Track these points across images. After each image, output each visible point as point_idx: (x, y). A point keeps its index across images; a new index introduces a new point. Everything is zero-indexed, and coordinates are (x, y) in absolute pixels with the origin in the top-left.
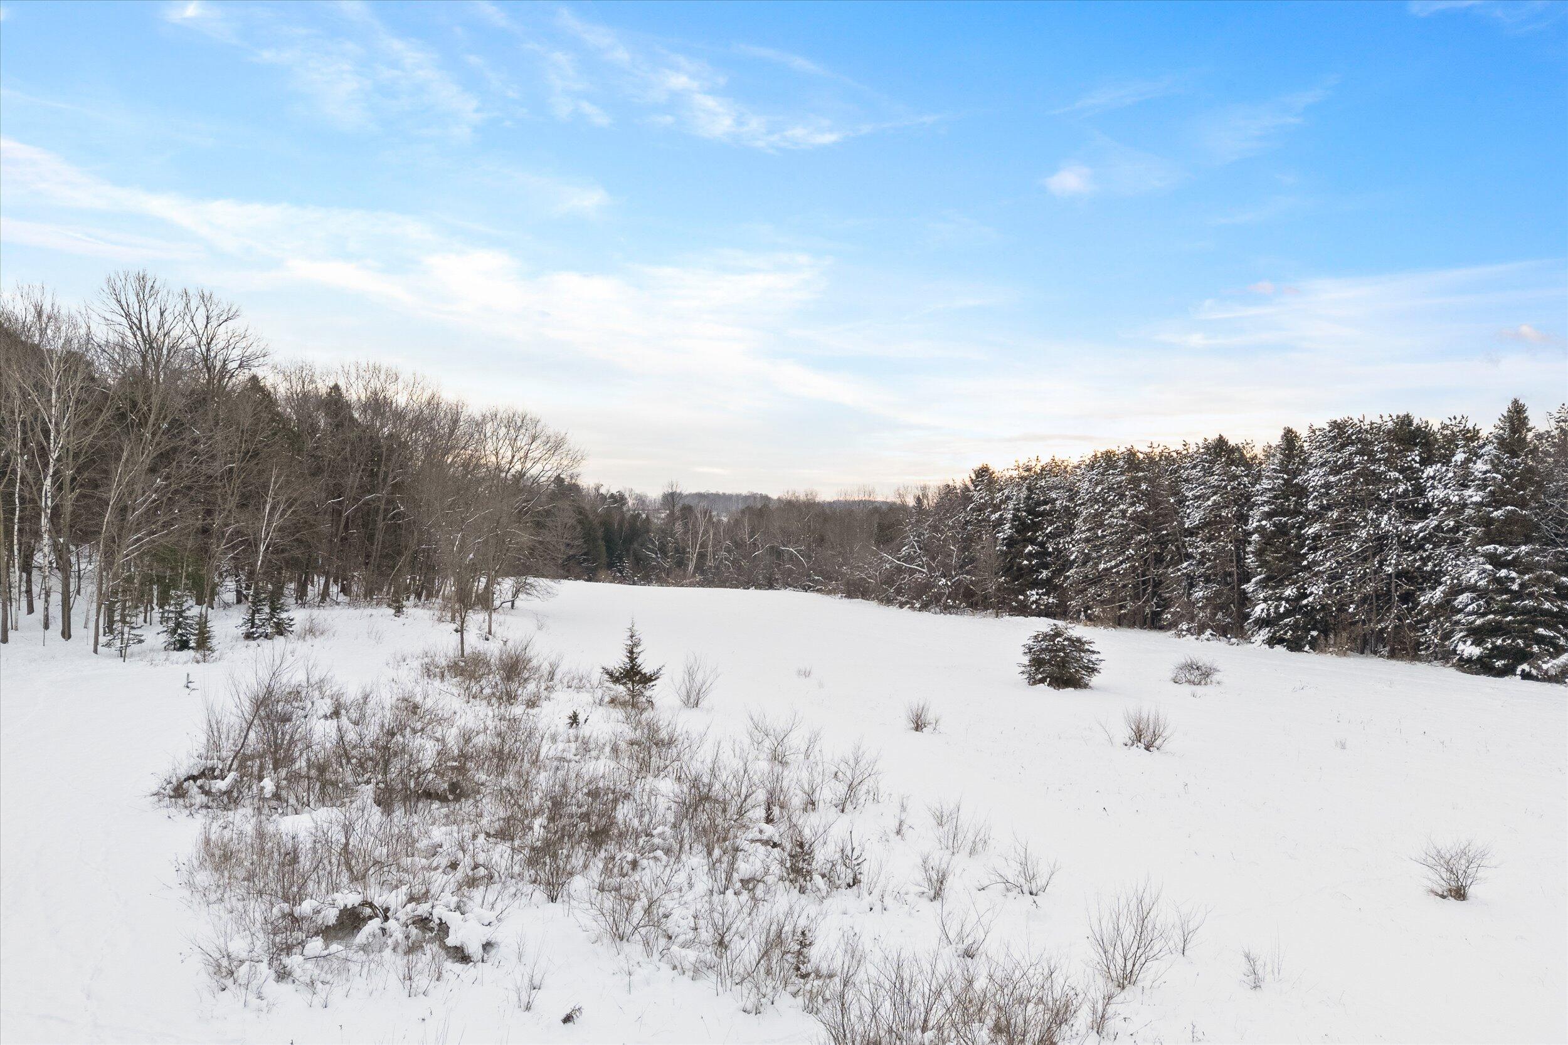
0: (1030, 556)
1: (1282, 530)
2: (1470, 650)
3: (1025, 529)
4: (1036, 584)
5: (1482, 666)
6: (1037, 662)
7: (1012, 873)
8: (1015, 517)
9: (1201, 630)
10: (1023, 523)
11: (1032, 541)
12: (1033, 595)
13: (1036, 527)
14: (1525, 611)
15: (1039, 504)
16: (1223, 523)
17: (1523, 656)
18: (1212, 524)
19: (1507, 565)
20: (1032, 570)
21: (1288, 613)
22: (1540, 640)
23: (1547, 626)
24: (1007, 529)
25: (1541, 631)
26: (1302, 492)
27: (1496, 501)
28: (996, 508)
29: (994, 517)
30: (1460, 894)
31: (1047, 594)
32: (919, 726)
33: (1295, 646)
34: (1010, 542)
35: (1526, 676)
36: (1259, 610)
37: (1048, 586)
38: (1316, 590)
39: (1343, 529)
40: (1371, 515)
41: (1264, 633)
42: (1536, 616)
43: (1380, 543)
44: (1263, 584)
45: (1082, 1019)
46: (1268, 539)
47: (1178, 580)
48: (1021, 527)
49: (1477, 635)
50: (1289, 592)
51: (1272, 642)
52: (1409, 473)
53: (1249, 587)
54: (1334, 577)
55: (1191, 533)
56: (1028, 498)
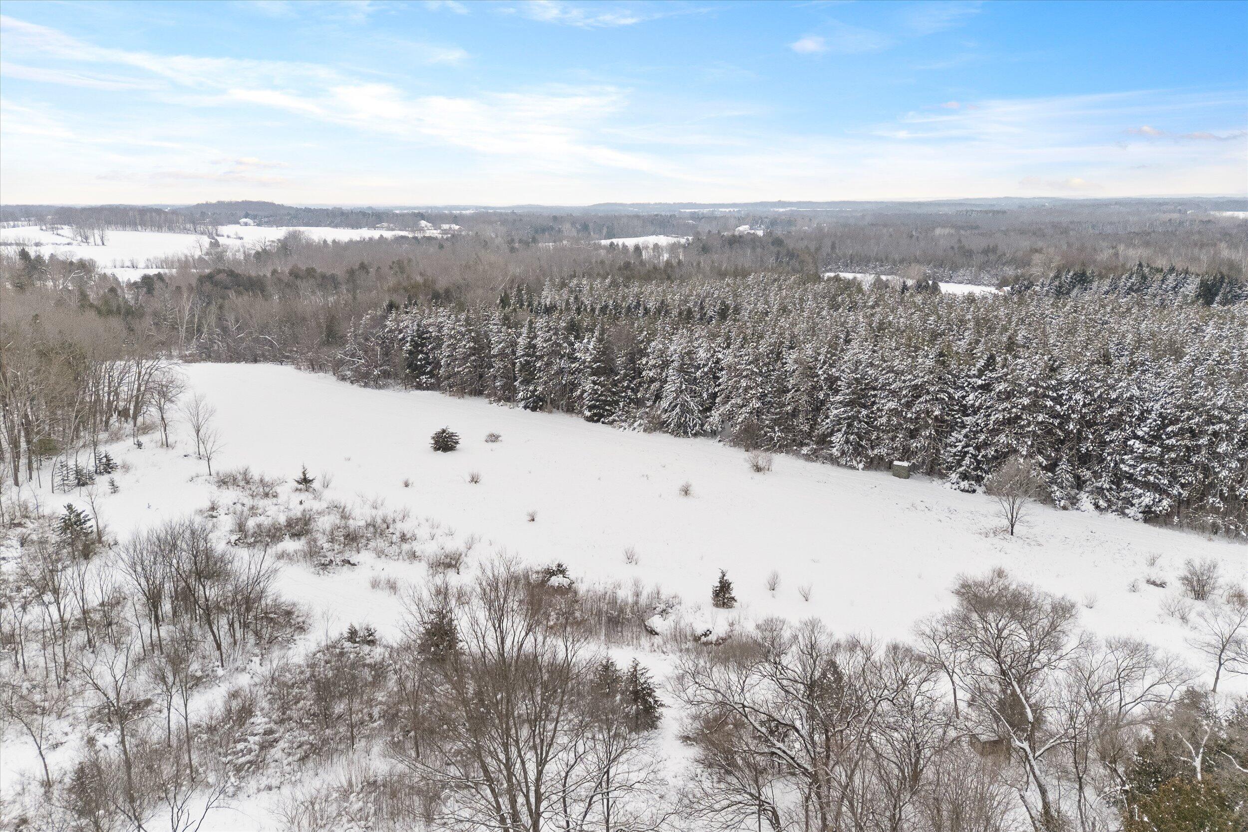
0: (420, 360)
1: (528, 362)
2: (588, 413)
3: (417, 346)
4: (424, 373)
5: (590, 419)
6: (436, 443)
7: (447, 531)
8: (412, 340)
9: (499, 400)
10: (416, 343)
11: (422, 352)
12: (424, 378)
13: (423, 345)
14: (602, 401)
15: (423, 333)
16: (507, 355)
17: (602, 416)
18: (502, 354)
19: (598, 384)
20: (422, 366)
21: (530, 397)
22: (607, 410)
23: (609, 406)
24: (408, 346)
25: (607, 407)
26: (534, 346)
27: (595, 360)
28: (401, 332)
29: (401, 336)
30: (533, 520)
31: (431, 377)
32: (407, 485)
33: (534, 409)
34: (410, 352)
35: (603, 423)
36: (520, 395)
37: (431, 374)
38: (540, 389)
39: (549, 364)
40: (558, 361)
41: (522, 404)
42: (606, 402)
43: (561, 371)
44: (521, 383)
45: (463, 555)
46: (523, 366)
47: (489, 377)
48: (415, 345)
49: (590, 408)
50: (531, 388)
51: (526, 407)
52: (571, 344)
53: (517, 383)
54: (546, 383)
55: (495, 356)
56: (418, 330)
